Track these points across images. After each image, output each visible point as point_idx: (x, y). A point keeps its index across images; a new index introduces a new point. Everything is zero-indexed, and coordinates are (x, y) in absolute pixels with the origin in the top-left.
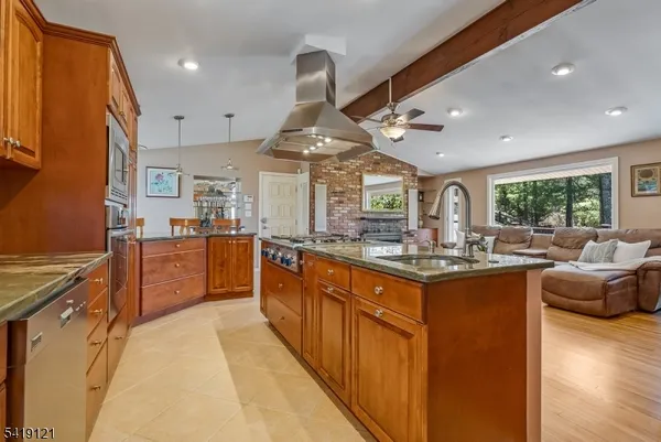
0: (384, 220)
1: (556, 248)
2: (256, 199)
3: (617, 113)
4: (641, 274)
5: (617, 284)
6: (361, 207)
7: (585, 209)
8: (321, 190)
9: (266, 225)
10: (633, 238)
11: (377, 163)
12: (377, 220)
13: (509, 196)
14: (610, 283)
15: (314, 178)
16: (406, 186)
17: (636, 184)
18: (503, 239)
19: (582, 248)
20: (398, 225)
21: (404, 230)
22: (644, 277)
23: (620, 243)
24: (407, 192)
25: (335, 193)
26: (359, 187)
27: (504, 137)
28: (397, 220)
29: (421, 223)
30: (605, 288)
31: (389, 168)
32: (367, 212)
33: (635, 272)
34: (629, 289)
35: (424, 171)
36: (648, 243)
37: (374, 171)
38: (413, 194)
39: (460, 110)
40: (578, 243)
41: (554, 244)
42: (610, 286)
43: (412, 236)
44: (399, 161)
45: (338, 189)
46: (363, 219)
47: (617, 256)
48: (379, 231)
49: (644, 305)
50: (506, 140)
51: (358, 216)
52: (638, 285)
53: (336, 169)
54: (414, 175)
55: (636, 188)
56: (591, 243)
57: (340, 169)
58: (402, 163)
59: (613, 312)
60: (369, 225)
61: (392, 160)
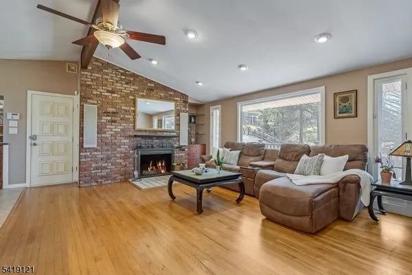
0: (158, 137)
1: (281, 160)
2: (23, 117)
3: (323, 40)
4: (341, 185)
5: (322, 199)
6: (134, 127)
7: (310, 132)
8: (92, 111)
9: (36, 142)
10: (335, 152)
11: (151, 89)
12: (150, 137)
13: (269, 123)
14: (316, 199)
15: (83, 99)
16: (178, 110)
17: (338, 109)
18: (246, 153)
19: (298, 160)
20: (171, 141)
21: (176, 146)
22: (344, 190)
23: (326, 158)
24: (179, 115)
25: (107, 114)
26: (132, 109)
27: (240, 66)
28: (170, 137)
29: (193, 140)
30: (312, 205)
31: (162, 95)
32: (141, 131)
33: (337, 185)
34: (332, 201)
35: (195, 99)
36: (346, 157)
37: (148, 96)
38: (185, 117)
39: (195, 33)
40: (297, 156)
41: (280, 157)
42: (316, 202)
43: (184, 150)
44: (172, 90)
45: (111, 110)
46: (135, 136)
47: (324, 169)
48: (153, 147)
49: (343, 215)
50: (243, 69)
51: (131, 134)
52: (339, 196)
53: (108, 91)
54: (185, 102)
55: (338, 112)
56: (305, 157)
57: (112, 92)
58: (175, 91)
59: (319, 228)
60: (143, 141)
61: (166, 89)
